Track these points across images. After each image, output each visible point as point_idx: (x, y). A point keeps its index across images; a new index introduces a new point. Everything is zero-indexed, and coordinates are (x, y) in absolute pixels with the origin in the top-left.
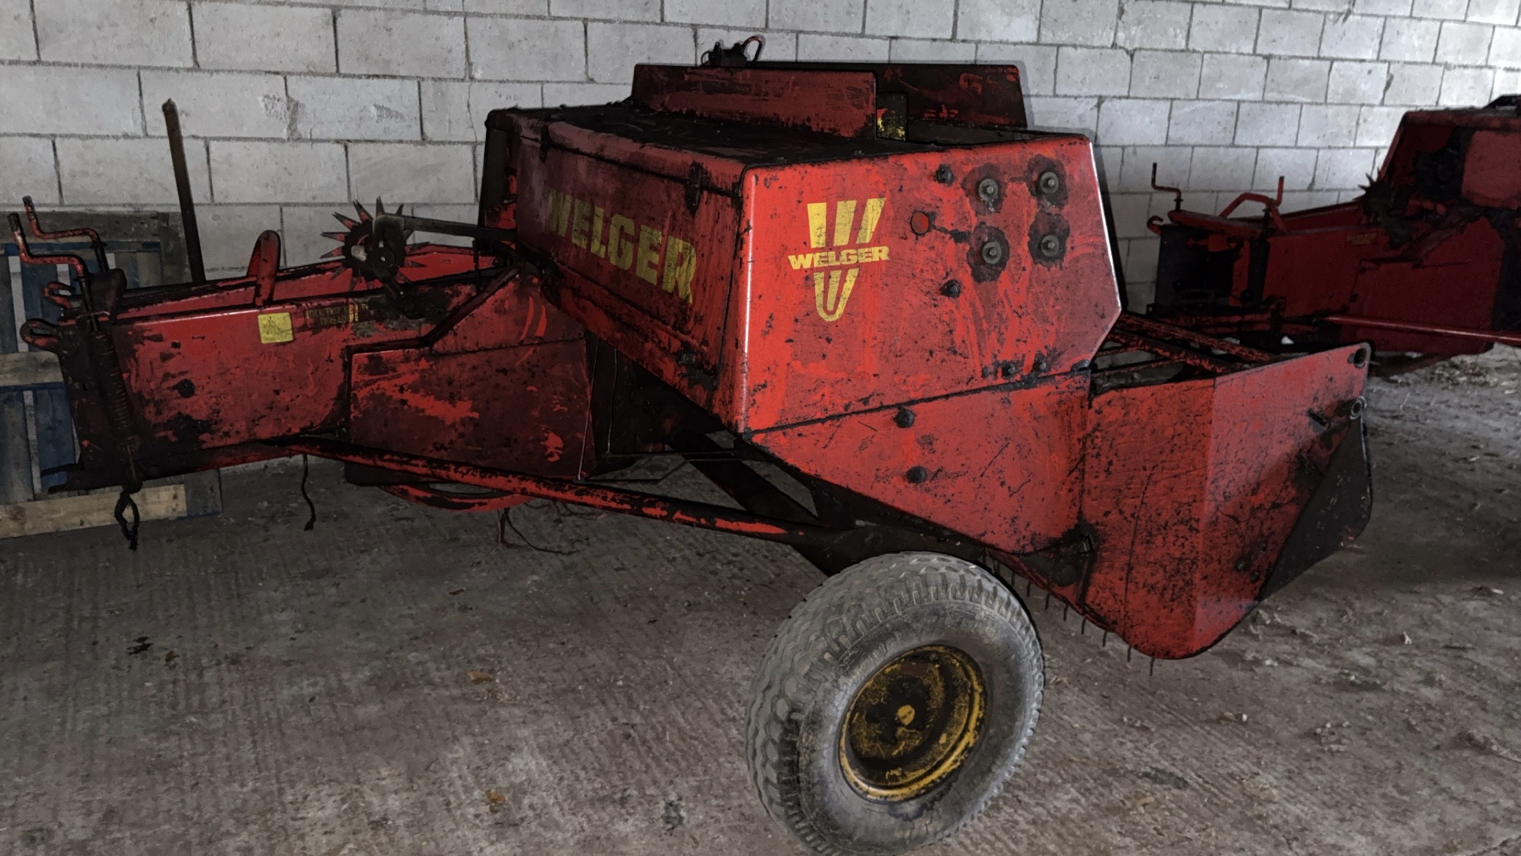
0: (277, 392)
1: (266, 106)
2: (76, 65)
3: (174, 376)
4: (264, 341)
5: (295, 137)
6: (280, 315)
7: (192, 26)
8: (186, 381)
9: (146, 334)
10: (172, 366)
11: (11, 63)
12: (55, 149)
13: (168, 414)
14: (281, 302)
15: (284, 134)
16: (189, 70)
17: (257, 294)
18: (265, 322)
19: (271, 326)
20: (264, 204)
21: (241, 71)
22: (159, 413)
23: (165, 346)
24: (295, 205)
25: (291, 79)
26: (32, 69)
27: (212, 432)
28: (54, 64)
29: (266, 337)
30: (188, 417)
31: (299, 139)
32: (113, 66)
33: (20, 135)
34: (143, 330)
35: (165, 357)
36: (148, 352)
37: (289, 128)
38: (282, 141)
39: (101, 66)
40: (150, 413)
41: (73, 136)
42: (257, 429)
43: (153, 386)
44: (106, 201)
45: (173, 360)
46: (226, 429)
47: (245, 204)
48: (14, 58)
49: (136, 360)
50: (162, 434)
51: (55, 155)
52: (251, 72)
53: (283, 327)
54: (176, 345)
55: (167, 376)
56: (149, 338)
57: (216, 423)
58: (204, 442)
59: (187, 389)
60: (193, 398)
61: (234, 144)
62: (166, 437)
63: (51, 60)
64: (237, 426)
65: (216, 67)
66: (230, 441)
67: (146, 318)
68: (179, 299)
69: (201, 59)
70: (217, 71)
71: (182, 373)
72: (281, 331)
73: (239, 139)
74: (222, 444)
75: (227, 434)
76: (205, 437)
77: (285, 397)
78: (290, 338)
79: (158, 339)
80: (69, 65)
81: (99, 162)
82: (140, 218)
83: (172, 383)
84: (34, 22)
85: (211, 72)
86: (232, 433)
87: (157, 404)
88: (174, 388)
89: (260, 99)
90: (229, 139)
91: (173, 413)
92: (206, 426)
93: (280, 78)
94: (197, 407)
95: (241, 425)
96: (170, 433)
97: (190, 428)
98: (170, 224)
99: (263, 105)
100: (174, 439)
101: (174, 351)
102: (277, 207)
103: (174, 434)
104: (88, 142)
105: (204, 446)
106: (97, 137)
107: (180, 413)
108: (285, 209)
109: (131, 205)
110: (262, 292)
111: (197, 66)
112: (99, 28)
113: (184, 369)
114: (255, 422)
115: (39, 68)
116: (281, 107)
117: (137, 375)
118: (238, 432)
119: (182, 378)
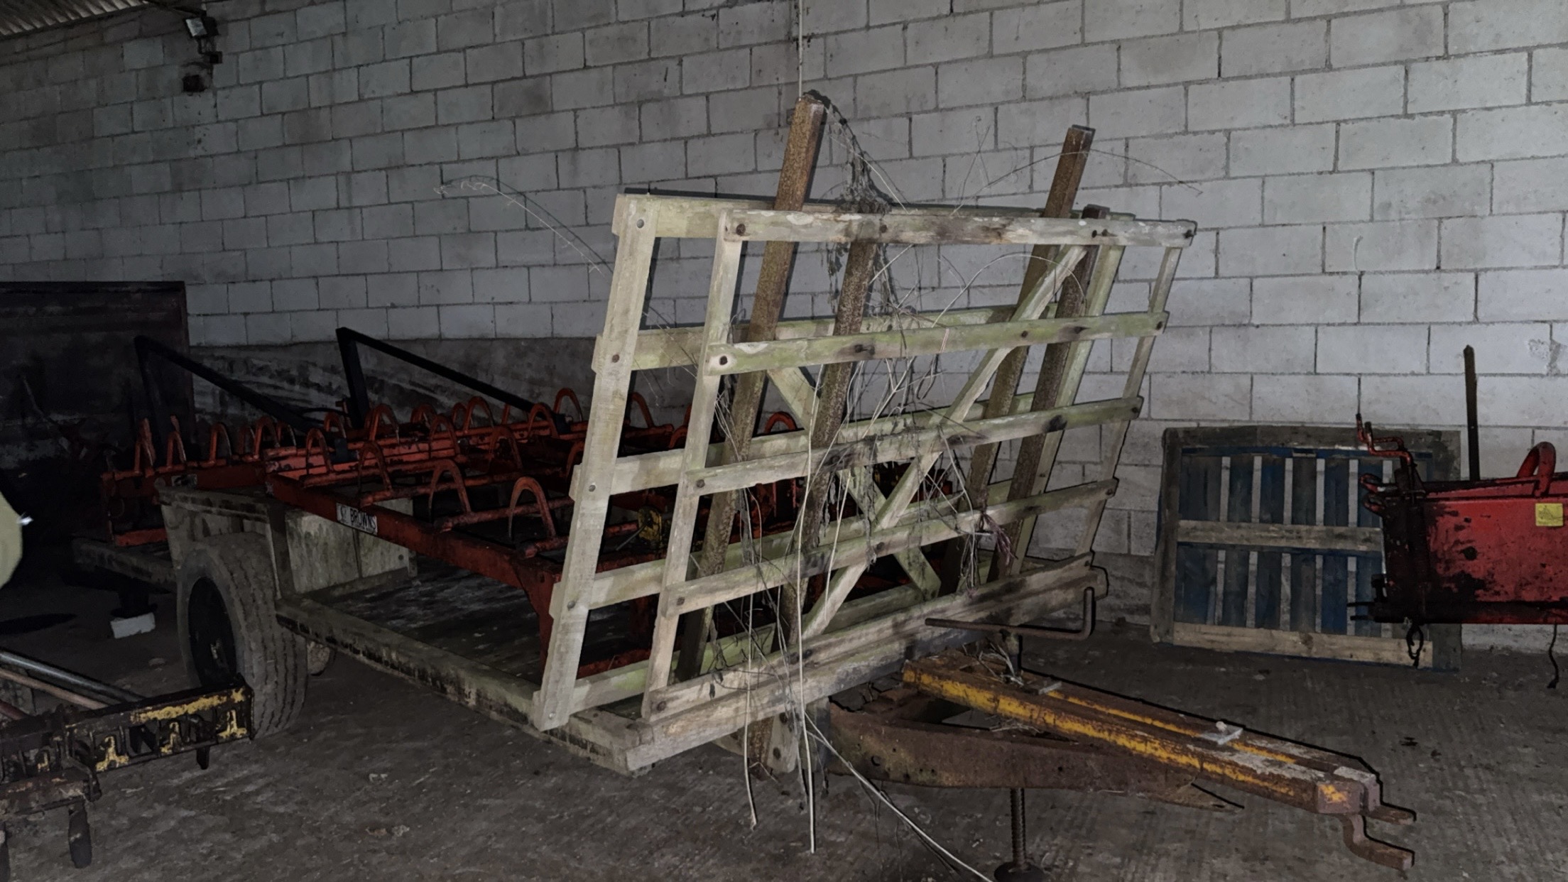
0: (1544, 566)
1: (1531, 349)
2: (1384, 324)
3: (1462, 543)
4: (1538, 524)
5: (1555, 371)
6: (1554, 505)
7: (1476, 290)
8: (1471, 548)
9: (1447, 510)
10: (1462, 535)
11: (1340, 325)
12: (1359, 384)
13: (1454, 571)
14: (1557, 496)
15: (1545, 370)
16: (1469, 323)
17: (1536, 487)
18: (1541, 509)
19: (1545, 514)
20: (1519, 427)
21: (1512, 322)
22: (1447, 568)
23: (1459, 520)
24: (1547, 428)
25: (1555, 325)
26: (1353, 328)
27: (1486, 590)
28: (1369, 324)
29: (1540, 521)
30: (1469, 575)
31: (1557, 375)
32: (1410, 324)
33: (1337, 374)
34: (1446, 507)
35: (1459, 528)
36: (1447, 522)
37: (1550, 364)
38: (1542, 376)
39: (1402, 324)
40: (1440, 569)
41: (1374, 374)
42: (1524, 593)
43: (1446, 548)
44: (1390, 422)
45: (1464, 531)
46: (1497, 588)
47: (1502, 427)
48: (1343, 321)
49: (1436, 528)
50: (1447, 585)
51: (1359, 388)
52: (1521, 322)
53: (1555, 515)
54: (1466, 520)
55: (1457, 542)
56: (1449, 513)
57: (1490, 583)
58: (1478, 596)
59: (1471, 554)
60: (1475, 561)
61: (1498, 379)
62: (1449, 588)
63: (1366, 321)
64: (1507, 588)
65: (1492, 320)
66: (1498, 599)
67: (1447, 499)
68: (1468, 489)
69: (1481, 314)
70: (1493, 323)
71: (1470, 541)
72: (1553, 518)
73: (1503, 375)
74: (1492, 600)
75: (1497, 593)
76: (1480, 592)
77: (1550, 570)
78: (1561, 524)
79: (1455, 514)
80: (1379, 324)
81: (1389, 393)
82: (1418, 434)
83: (1460, 548)
84: (1359, 296)
85: (1487, 324)
86: (1502, 592)
87: (1447, 562)
88: (1462, 551)
89: (1526, 342)
90: (1495, 375)
91: (1458, 571)
92: (1481, 584)
93: (1547, 326)
94: (1477, 569)
95: (1510, 588)
96: (1453, 586)
97: (1469, 584)
98: (1442, 439)
99: (1528, 347)
100: (1455, 590)
101: (1465, 524)
102: (1530, 431)
103: (1456, 587)
104: (1385, 379)
105: (1479, 599)
106: (1391, 375)
107: (1463, 572)
108: (1537, 432)
109: (1408, 425)
110: (1541, 486)
111: (1476, 319)
112: (1405, 297)
113: (1471, 538)
114: (1522, 586)
115: (1359, 328)
116: (1545, 349)
117: (1436, 539)
118: (1506, 593)
119: (1469, 545)
